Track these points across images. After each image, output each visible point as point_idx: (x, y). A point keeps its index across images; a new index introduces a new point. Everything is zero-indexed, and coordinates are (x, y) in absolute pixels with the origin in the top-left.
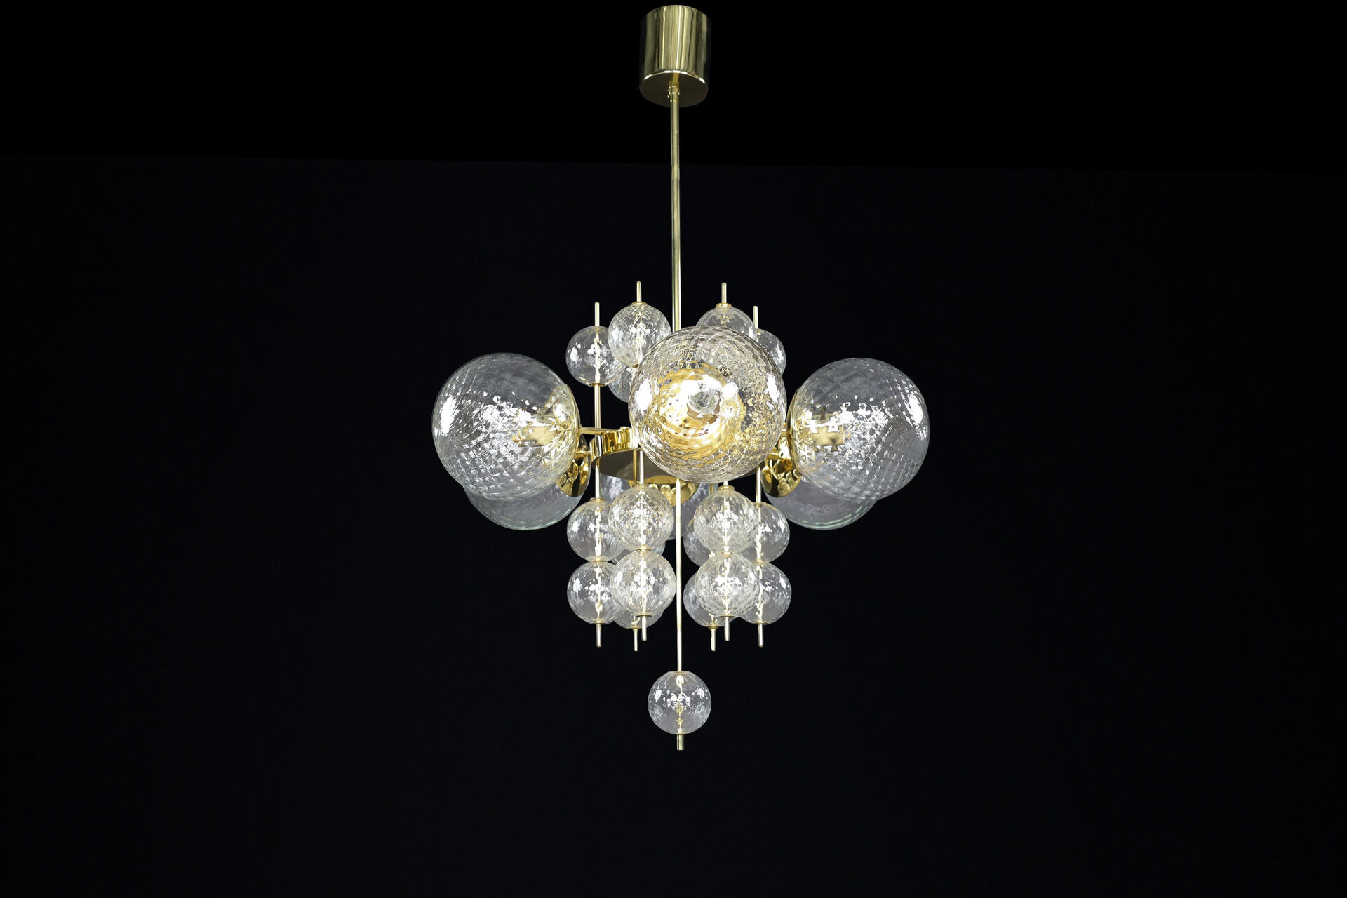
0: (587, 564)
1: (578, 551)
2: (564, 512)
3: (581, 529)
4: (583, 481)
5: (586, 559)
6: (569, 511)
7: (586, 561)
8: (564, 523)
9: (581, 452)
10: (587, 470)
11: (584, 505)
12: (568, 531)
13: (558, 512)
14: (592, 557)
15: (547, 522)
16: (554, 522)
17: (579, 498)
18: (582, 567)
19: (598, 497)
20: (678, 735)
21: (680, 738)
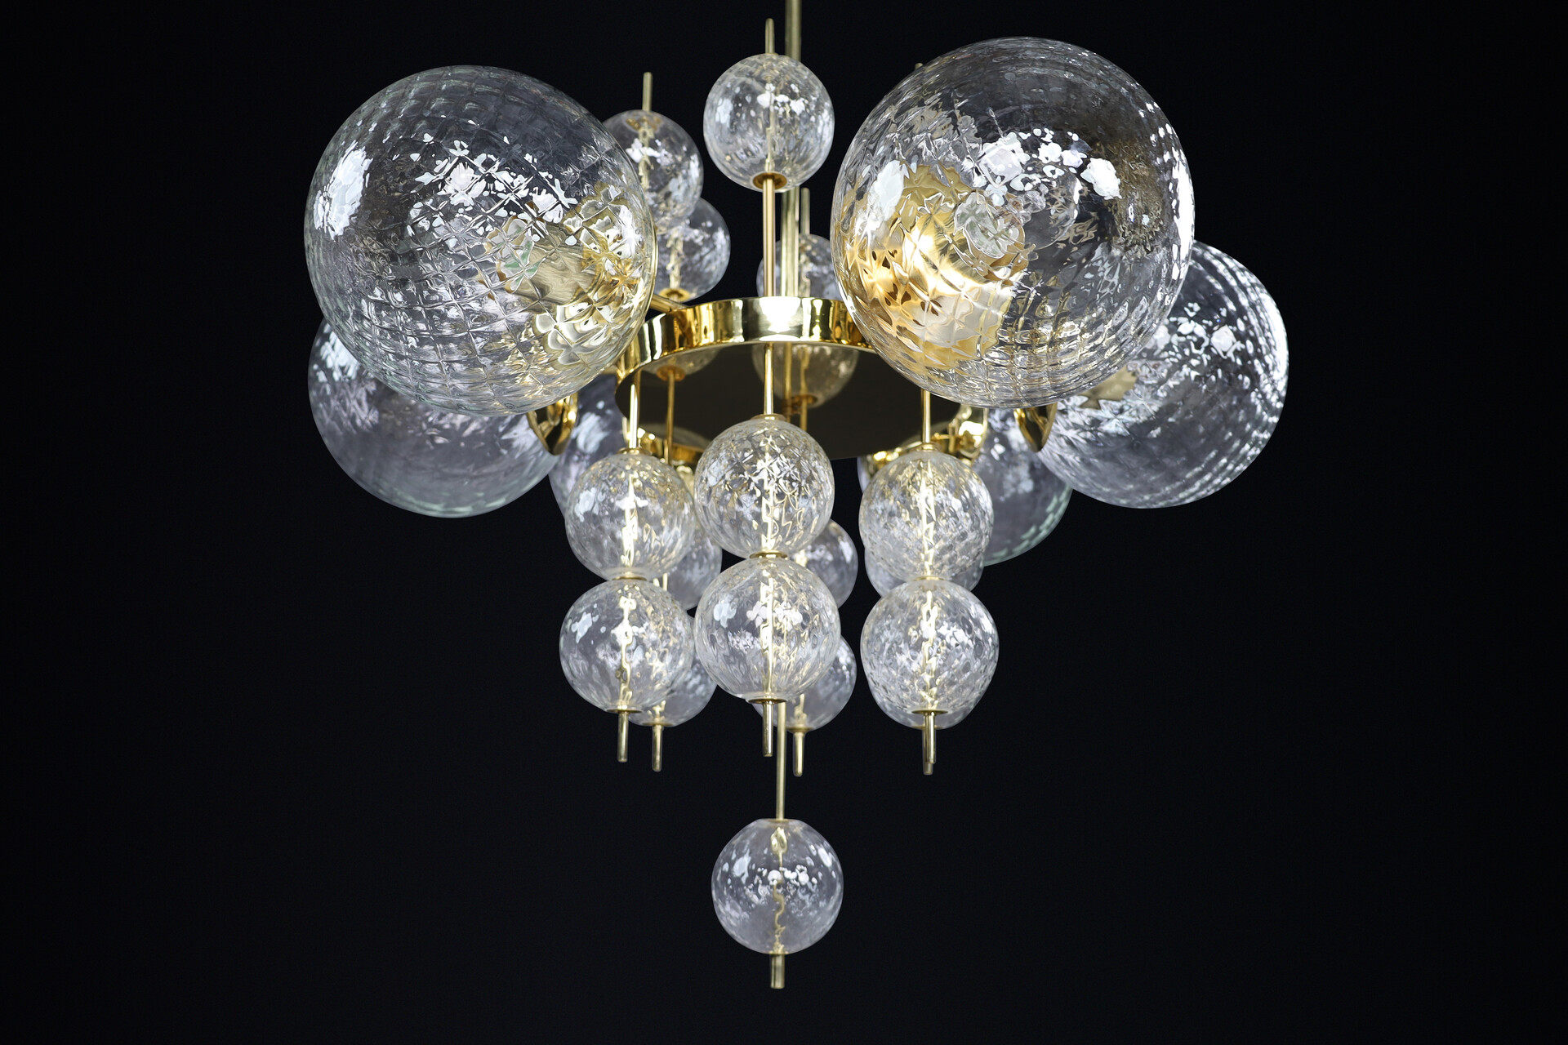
4: (564, 434)
19: (634, 447)
20: (775, 956)
21: (779, 962)
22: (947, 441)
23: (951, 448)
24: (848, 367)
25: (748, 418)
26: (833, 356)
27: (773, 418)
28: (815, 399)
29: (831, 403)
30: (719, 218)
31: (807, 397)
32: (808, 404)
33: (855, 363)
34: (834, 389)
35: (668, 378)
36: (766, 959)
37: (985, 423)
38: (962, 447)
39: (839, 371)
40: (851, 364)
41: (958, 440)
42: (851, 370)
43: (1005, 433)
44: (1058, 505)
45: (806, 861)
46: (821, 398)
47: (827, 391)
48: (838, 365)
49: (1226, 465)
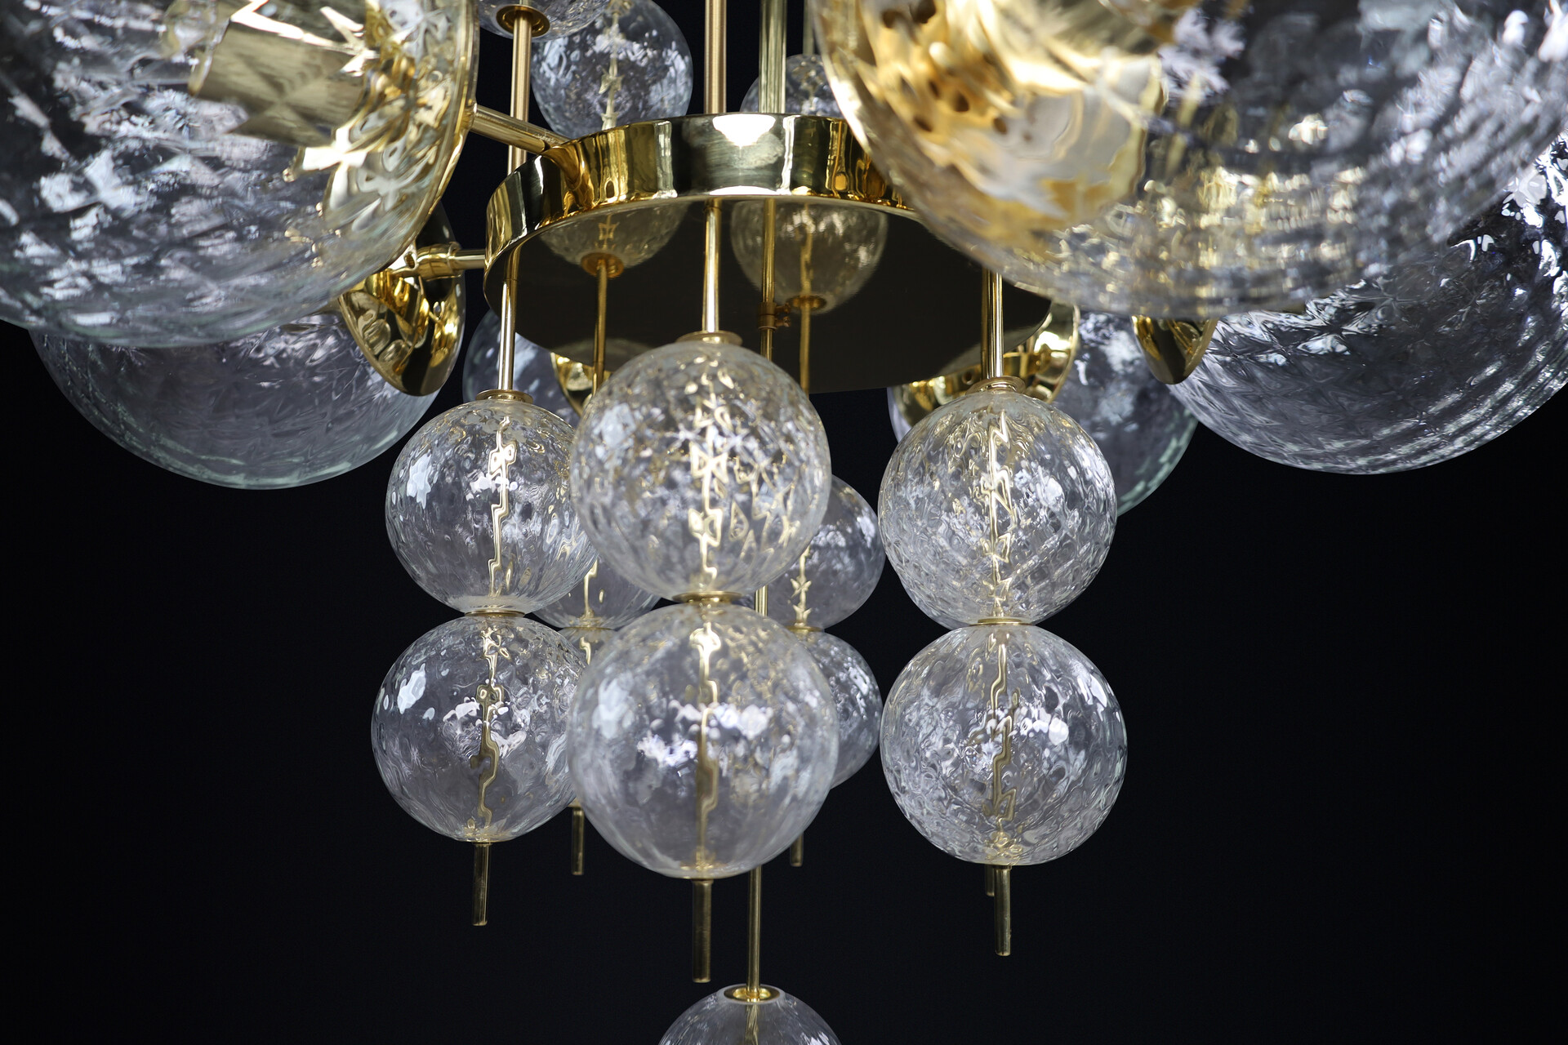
0: (453, 625)
1: (424, 574)
2: (372, 440)
3: (438, 492)
4: (438, 358)
5: (451, 602)
6: (392, 437)
7: (456, 614)
8: (380, 471)
9: (443, 256)
10: (454, 334)
11: (449, 415)
12: (392, 496)
13: (357, 438)
14: (473, 599)
15: (322, 467)
16: (343, 467)
17: (427, 400)
18: (432, 636)
19: (506, 388)
22: (1017, 360)
23: (1023, 372)
24: (872, 253)
25: (672, 340)
26: (847, 237)
27: (717, 340)
28: (823, 303)
29: (847, 308)
30: (671, 25)
31: (811, 299)
32: (812, 309)
33: (881, 248)
34: (851, 287)
35: (599, 272)
37: (1075, 334)
38: (1038, 368)
39: (858, 259)
40: (875, 248)
41: (1033, 359)
42: (877, 258)
43: (1102, 348)
44: (1177, 450)
46: (831, 302)
47: (839, 289)
48: (856, 251)
49: (1508, 398)
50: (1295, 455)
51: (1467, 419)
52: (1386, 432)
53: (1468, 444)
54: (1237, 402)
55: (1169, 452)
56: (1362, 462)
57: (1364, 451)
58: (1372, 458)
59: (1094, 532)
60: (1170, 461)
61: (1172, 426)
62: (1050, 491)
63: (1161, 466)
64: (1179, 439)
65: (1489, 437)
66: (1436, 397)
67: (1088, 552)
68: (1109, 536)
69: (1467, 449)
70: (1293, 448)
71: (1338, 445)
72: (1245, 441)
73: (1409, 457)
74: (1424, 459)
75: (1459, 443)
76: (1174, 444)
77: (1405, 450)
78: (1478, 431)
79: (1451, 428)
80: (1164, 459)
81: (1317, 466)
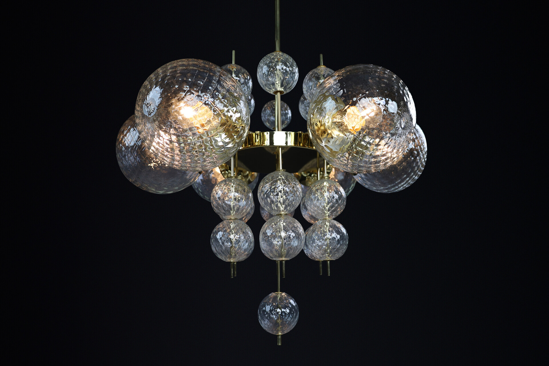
20: (278, 335)
21: (280, 337)
36: (276, 336)
44: (353, 186)
45: (289, 306)
49: (408, 180)
50: (375, 190)
51: (402, 184)
52: (389, 186)
53: (403, 188)
54: (365, 180)
55: (351, 187)
56: (386, 191)
57: (387, 189)
58: (388, 190)
59: (343, 203)
60: (352, 188)
61: (352, 182)
62: (336, 196)
63: (350, 190)
64: (353, 184)
65: (407, 187)
66: (397, 180)
67: (342, 207)
68: (345, 204)
69: (403, 189)
70: (375, 188)
71: (382, 188)
72: (367, 186)
73: (393, 190)
74: (396, 190)
75: (402, 188)
76: (352, 185)
77: (393, 189)
78: (404, 186)
79: (400, 185)
80: (350, 188)
81: (379, 191)
